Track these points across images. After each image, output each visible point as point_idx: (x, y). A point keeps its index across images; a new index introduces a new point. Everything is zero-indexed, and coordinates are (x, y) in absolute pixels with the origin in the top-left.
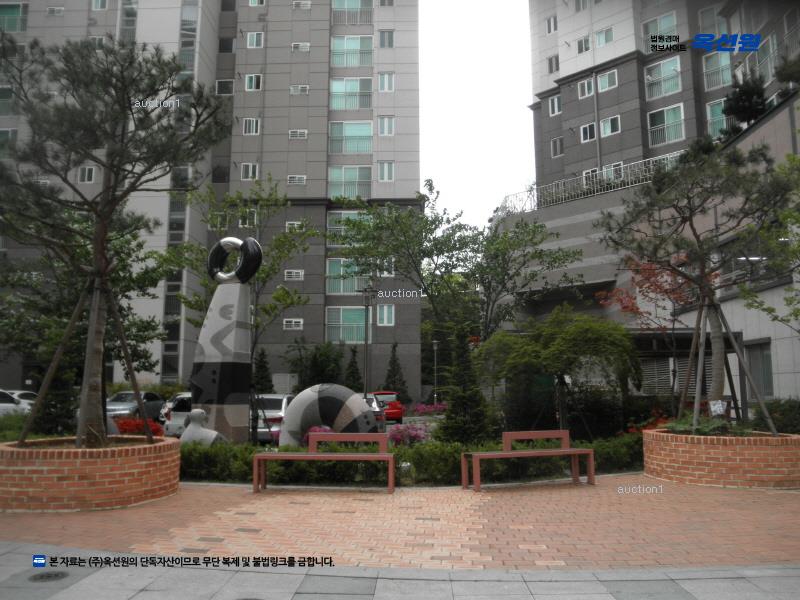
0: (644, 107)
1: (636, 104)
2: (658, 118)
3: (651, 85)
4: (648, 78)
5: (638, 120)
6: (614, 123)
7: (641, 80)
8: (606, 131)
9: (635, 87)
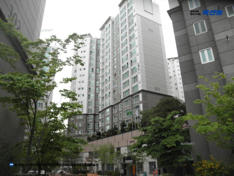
0: (87, 122)
1: (85, 122)
2: (88, 124)
3: (88, 119)
4: (88, 118)
5: (86, 124)
6: (82, 124)
7: (87, 118)
8: (80, 125)
9: (85, 119)
